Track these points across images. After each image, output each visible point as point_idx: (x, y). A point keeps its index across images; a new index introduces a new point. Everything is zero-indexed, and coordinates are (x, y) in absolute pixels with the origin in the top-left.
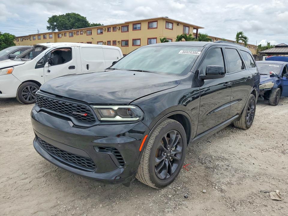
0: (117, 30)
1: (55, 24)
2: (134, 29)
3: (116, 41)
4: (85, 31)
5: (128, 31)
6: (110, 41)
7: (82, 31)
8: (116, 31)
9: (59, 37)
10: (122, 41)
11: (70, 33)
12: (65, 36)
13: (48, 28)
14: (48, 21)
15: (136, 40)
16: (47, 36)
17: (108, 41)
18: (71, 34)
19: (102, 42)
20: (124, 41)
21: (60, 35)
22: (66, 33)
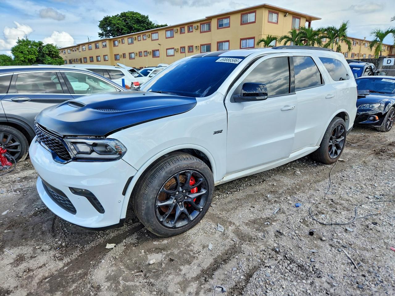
0: (194, 30)
1: (109, 28)
2: (220, 26)
3: (192, 46)
4: (149, 35)
5: (210, 30)
6: (184, 47)
7: (145, 35)
8: (192, 32)
9: (114, 45)
10: (201, 45)
11: (129, 38)
12: (122, 43)
13: (101, 35)
14: (99, 26)
15: (222, 42)
16: (100, 45)
17: (181, 48)
18: (130, 41)
19: (173, 48)
20: (204, 45)
21: (116, 42)
22: (124, 39)
